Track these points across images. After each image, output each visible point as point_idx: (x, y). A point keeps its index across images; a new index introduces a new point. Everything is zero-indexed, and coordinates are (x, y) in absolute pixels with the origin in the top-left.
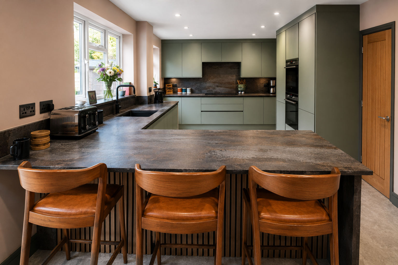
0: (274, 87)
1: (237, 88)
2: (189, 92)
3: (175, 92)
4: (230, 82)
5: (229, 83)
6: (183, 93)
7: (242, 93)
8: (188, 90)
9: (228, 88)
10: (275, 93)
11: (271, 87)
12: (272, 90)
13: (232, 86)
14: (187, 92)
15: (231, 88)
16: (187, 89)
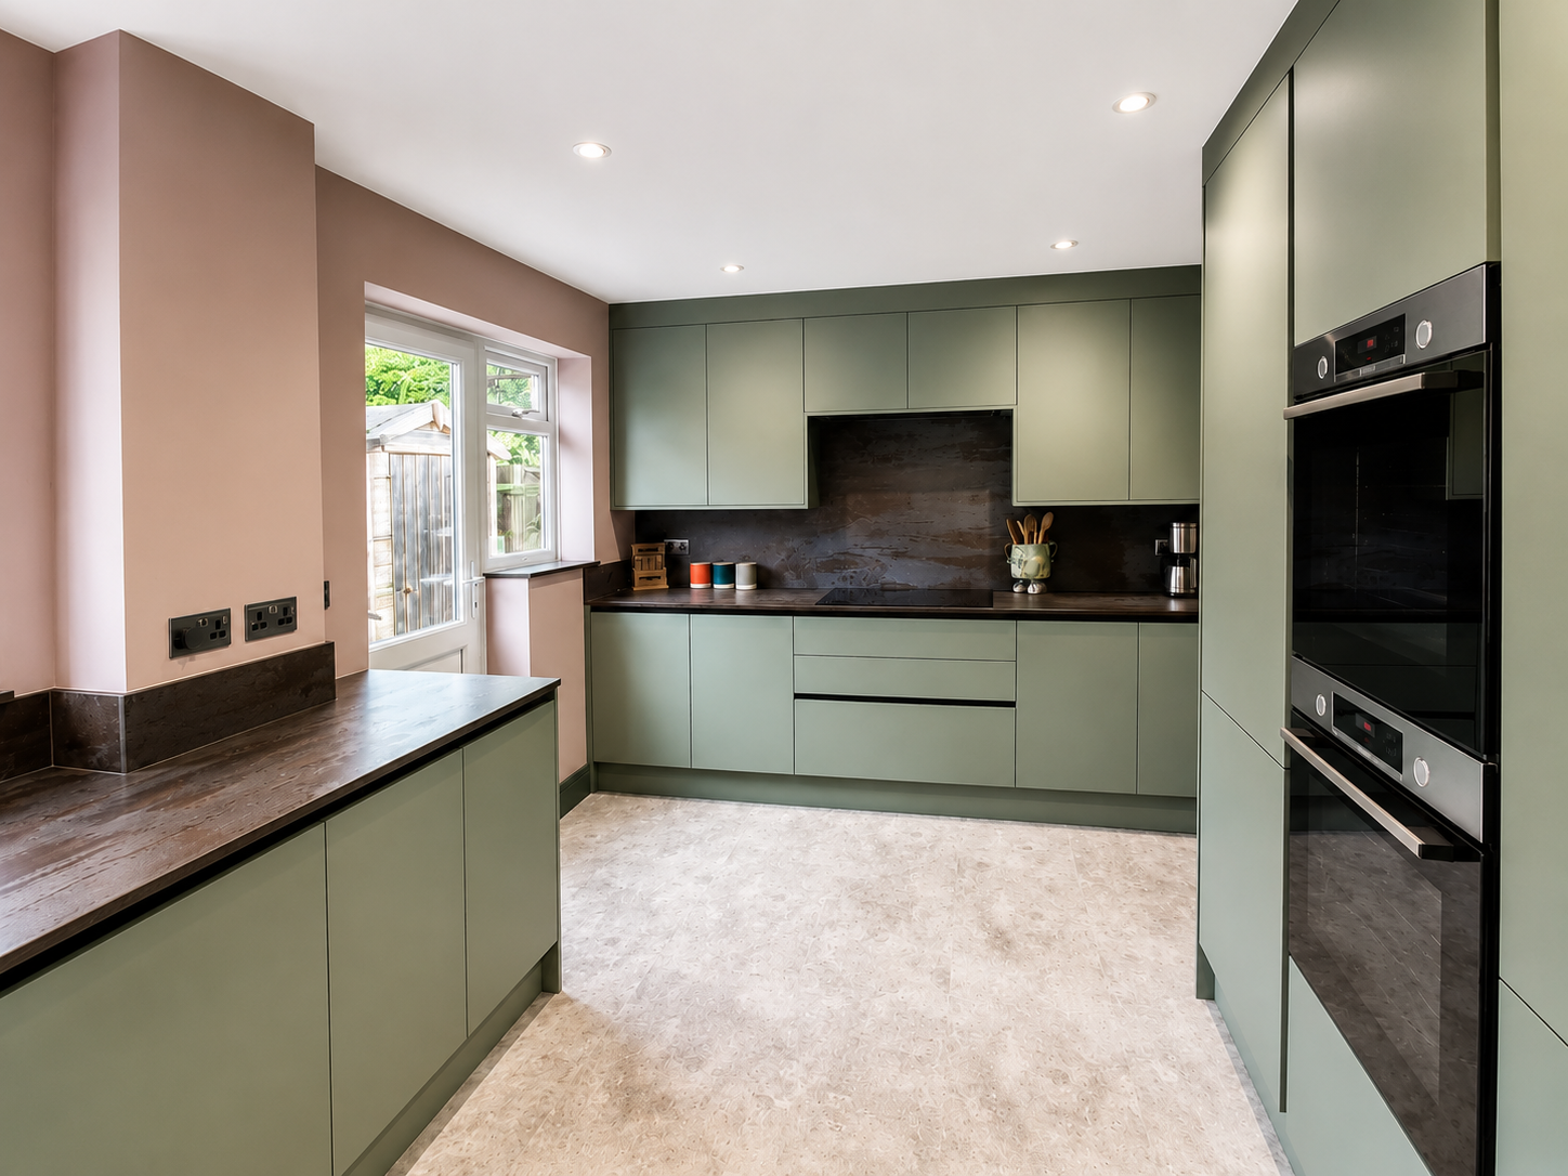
0: (1189, 559)
1: (1001, 561)
2: (743, 585)
3: (679, 582)
4: (961, 534)
5: (960, 538)
6: (715, 586)
7: (1030, 590)
8: (742, 570)
9: (947, 561)
10: (1191, 593)
11: (1170, 559)
12: (1176, 573)
13: (968, 552)
14: (734, 582)
15: (968, 563)
16: (734, 565)
